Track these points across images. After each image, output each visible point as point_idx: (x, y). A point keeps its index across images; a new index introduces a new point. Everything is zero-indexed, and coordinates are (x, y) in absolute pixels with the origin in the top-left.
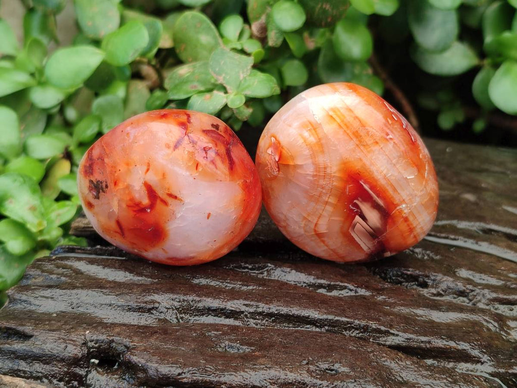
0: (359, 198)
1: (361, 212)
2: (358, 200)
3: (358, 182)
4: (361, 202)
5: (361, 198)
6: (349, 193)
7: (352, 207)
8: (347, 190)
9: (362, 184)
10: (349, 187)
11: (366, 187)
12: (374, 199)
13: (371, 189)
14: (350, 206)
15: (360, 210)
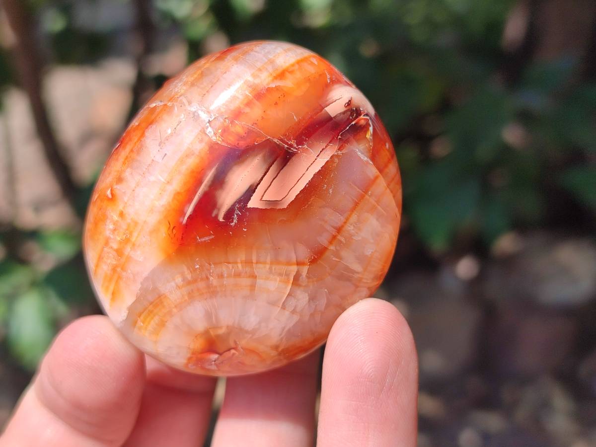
0: (213, 215)
1: (239, 201)
2: (217, 216)
3: (187, 225)
4: (219, 210)
5: (211, 213)
6: (210, 235)
7: (235, 221)
8: (207, 238)
9: (186, 218)
10: (200, 238)
11: (190, 210)
12: (206, 189)
13: (190, 201)
14: (233, 224)
15: (234, 205)
